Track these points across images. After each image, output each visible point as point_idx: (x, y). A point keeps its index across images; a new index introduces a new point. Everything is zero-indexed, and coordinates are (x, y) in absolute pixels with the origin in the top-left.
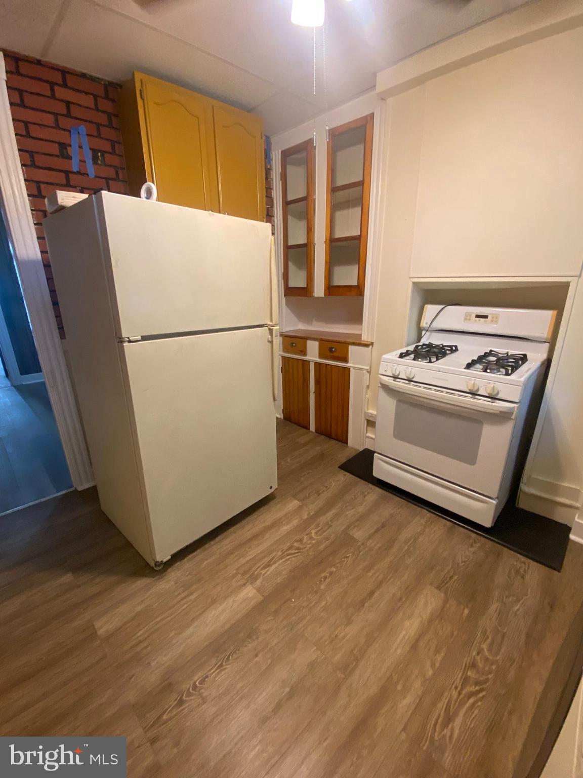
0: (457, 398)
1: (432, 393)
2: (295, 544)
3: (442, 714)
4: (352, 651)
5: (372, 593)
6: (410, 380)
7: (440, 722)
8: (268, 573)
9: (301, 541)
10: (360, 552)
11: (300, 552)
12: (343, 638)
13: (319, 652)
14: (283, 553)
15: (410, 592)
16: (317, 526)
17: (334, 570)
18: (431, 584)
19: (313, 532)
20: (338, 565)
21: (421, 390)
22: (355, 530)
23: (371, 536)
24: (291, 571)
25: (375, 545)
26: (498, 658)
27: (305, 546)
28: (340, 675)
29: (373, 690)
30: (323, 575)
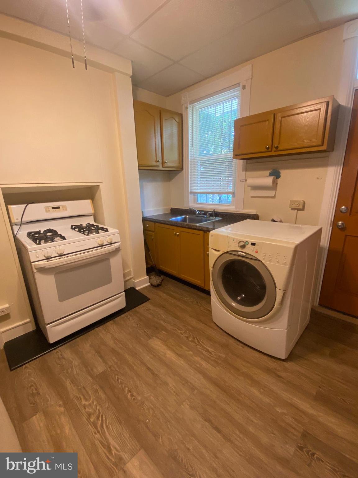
0: (94, 252)
1: (80, 256)
2: (92, 420)
3: (207, 353)
4: (184, 384)
5: (149, 369)
6: (61, 255)
7: (210, 354)
8: (117, 446)
9: (89, 415)
10: (116, 370)
11: (102, 416)
12: (175, 387)
13: (184, 403)
14: (99, 432)
15: (150, 350)
16: (79, 399)
17: (127, 389)
18: (147, 341)
19: (84, 402)
20: (123, 386)
21: (71, 258)
22: (95, 370)
23: (104, 361)
24: (120, 423)
25: (113, 361)
26: (184, 330)
27: (97, 411)
28: (196, 391)
29: (201, 377)
30: (129, 397)
